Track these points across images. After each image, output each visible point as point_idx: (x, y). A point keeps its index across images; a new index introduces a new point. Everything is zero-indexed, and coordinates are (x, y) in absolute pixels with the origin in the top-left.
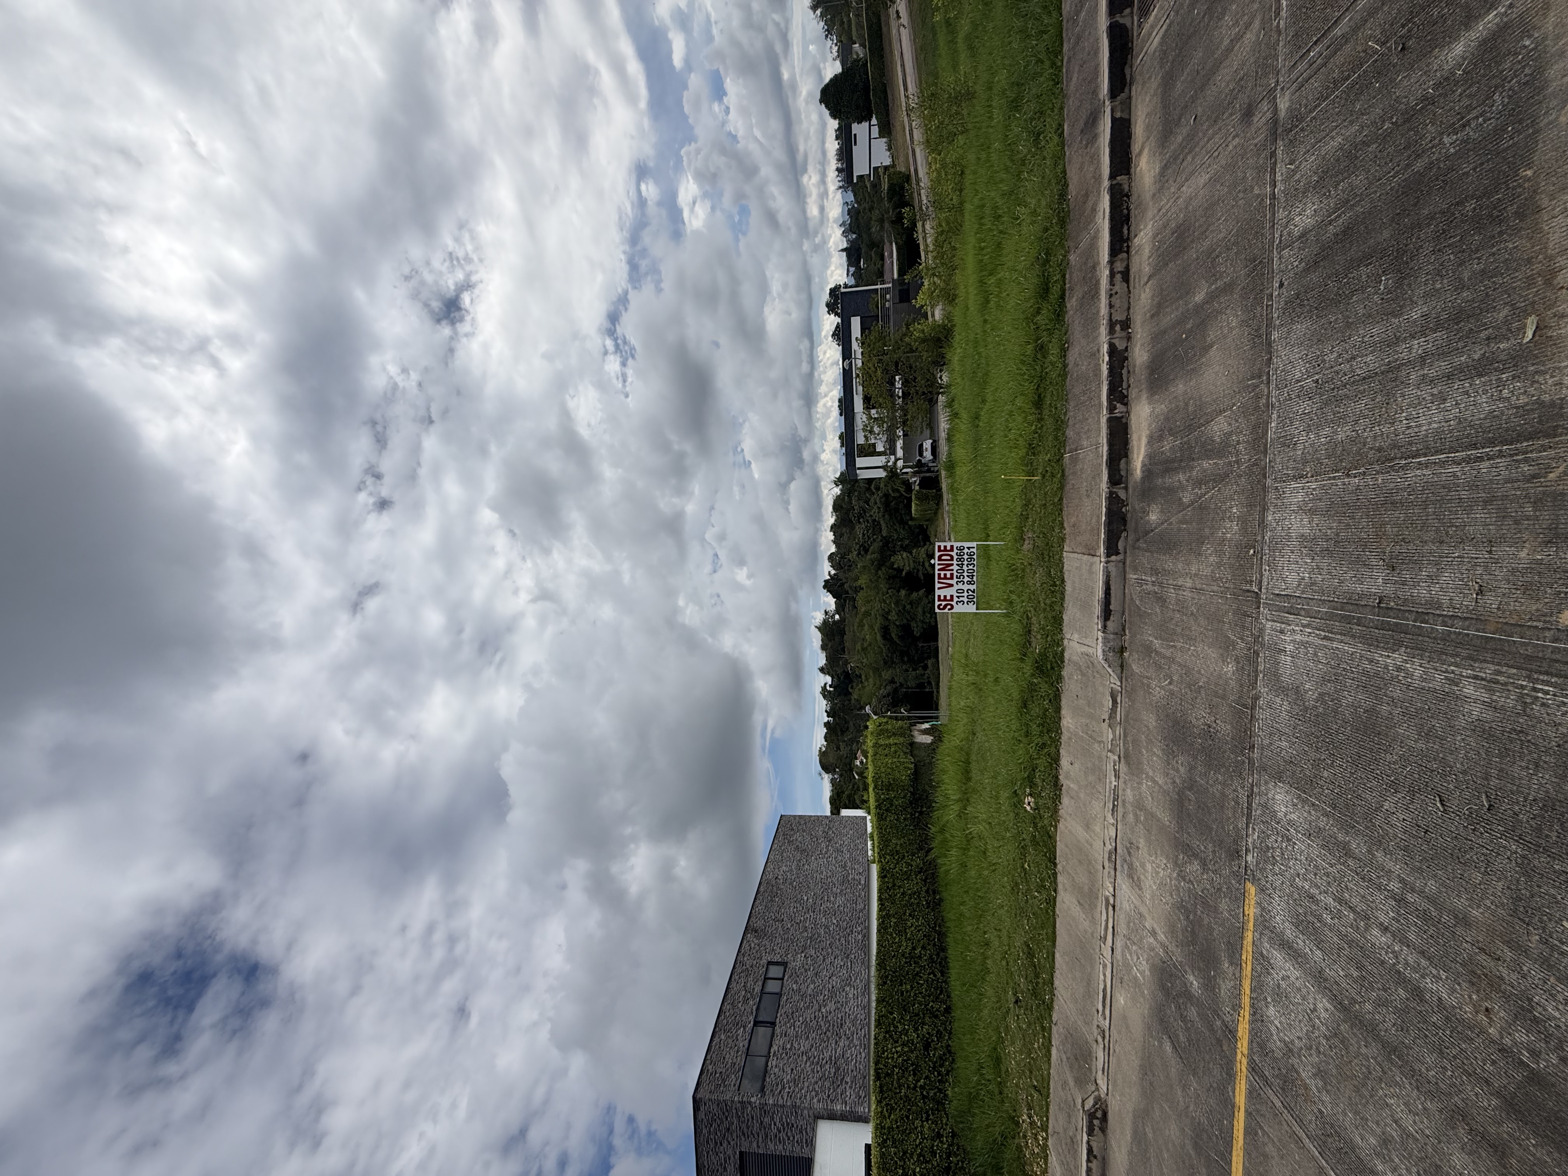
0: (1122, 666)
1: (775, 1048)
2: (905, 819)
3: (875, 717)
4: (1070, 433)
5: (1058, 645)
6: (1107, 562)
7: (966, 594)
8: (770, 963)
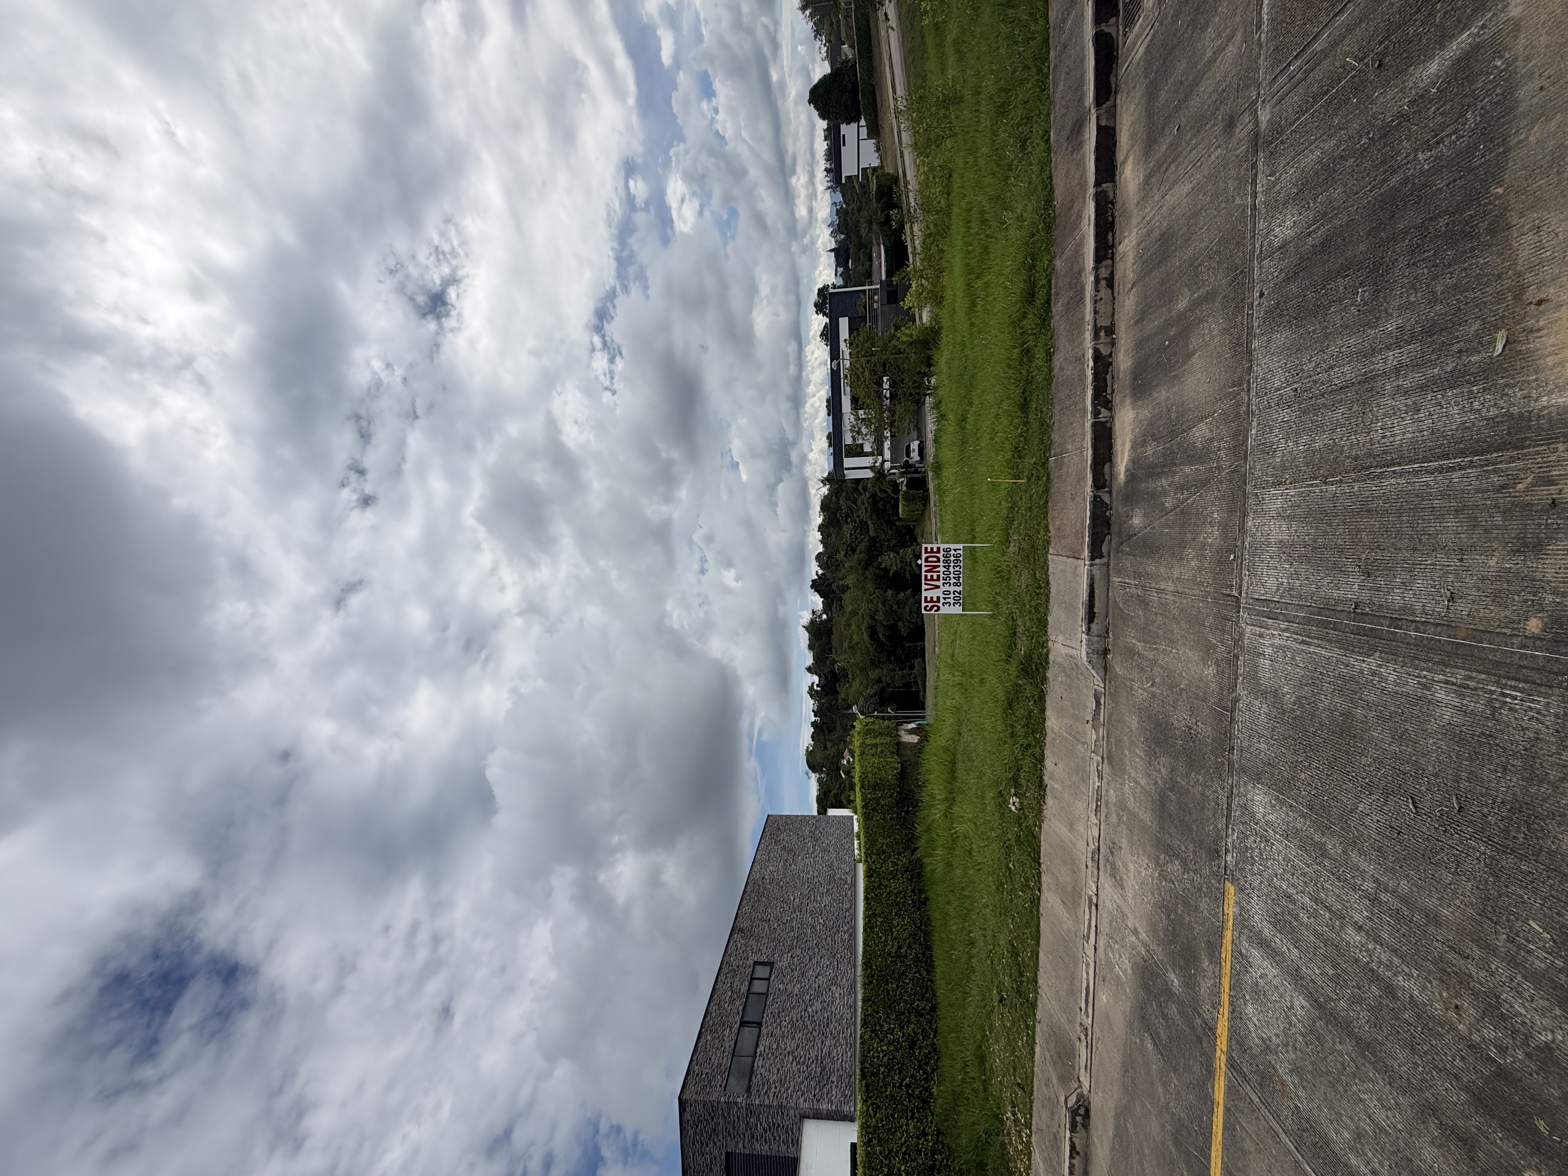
0: (1105, 669)
1: (761, 1048)
2: (891, 819)
3: (862, 717)
4: (1055, 436)
5: (1043, 647)
6: (1091, 565)
7: (952, 596)
8: (756, 963)
